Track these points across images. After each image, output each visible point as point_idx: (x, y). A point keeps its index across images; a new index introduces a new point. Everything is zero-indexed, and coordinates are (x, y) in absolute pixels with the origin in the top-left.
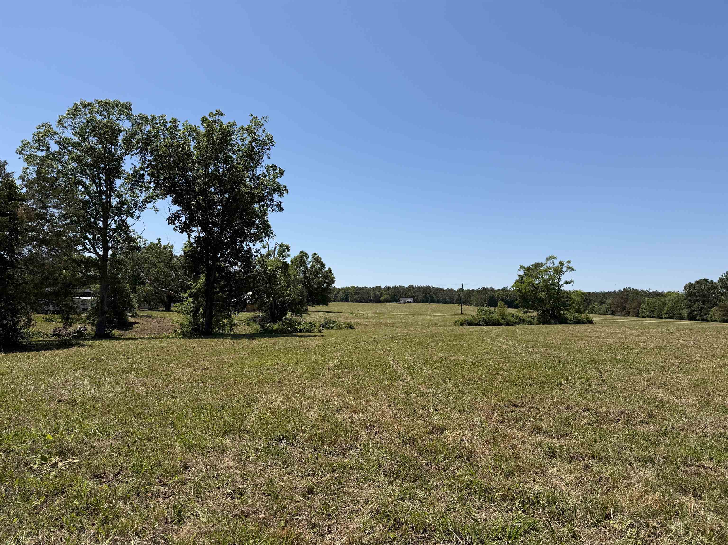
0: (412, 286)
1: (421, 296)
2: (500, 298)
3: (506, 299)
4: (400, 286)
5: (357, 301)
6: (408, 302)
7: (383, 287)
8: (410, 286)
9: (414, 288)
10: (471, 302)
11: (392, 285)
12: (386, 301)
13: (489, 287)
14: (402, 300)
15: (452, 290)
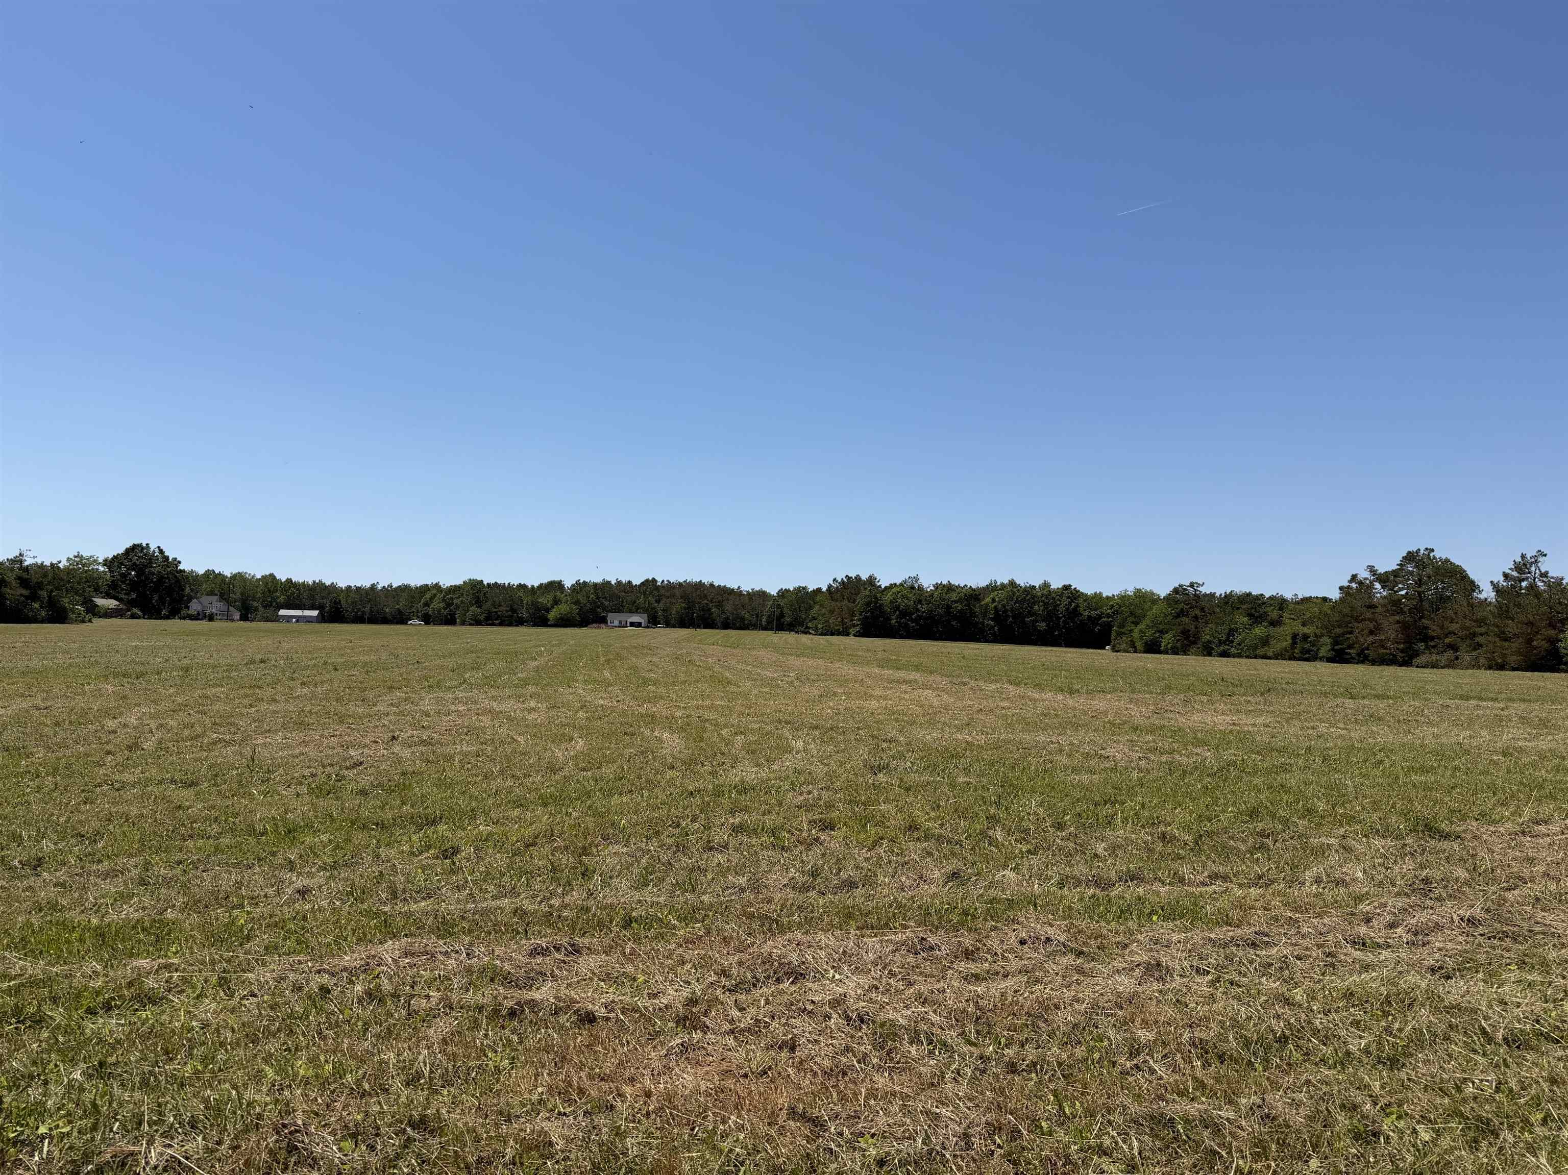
0: (654, 580)
1: (678, 607)
2: (898, 608)
3: (918, 610)
4: (619, 583)
5: (478, 623)
6: (632, 624)
7: (568, 584)
8: (647, 581)
9: (657, 588)
10: (810, 625)
11: (596, 578)
12: (565, 622)
13: (864, 577)
14: (614, 618)
15: (763, 595)
